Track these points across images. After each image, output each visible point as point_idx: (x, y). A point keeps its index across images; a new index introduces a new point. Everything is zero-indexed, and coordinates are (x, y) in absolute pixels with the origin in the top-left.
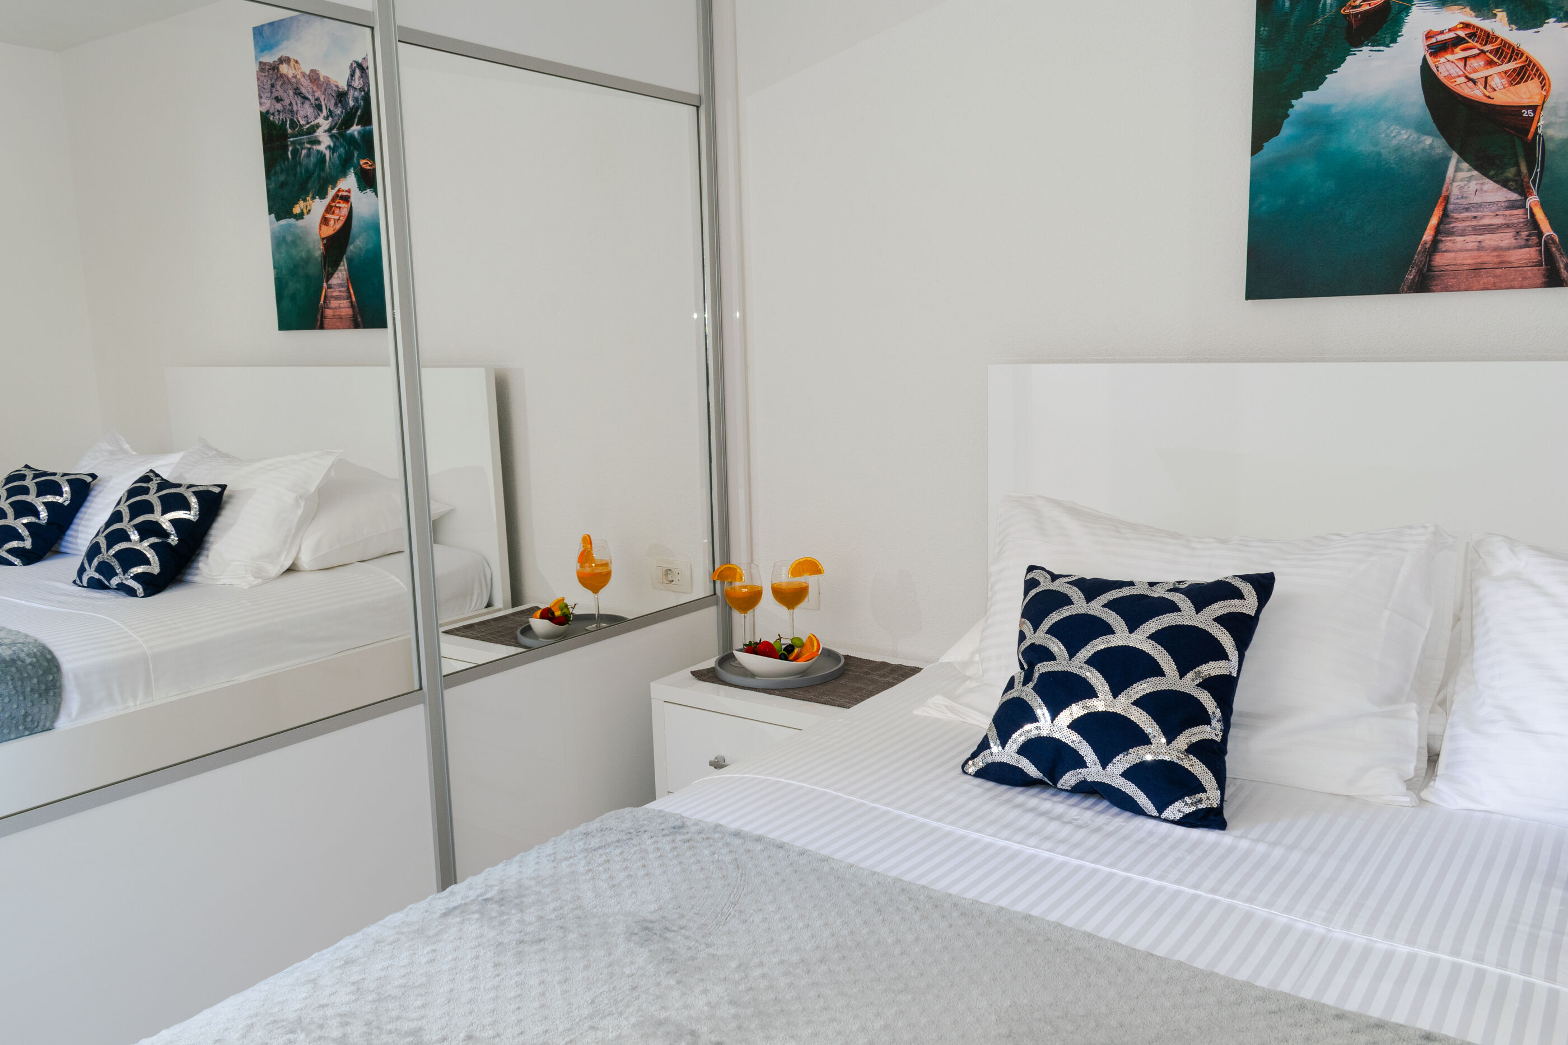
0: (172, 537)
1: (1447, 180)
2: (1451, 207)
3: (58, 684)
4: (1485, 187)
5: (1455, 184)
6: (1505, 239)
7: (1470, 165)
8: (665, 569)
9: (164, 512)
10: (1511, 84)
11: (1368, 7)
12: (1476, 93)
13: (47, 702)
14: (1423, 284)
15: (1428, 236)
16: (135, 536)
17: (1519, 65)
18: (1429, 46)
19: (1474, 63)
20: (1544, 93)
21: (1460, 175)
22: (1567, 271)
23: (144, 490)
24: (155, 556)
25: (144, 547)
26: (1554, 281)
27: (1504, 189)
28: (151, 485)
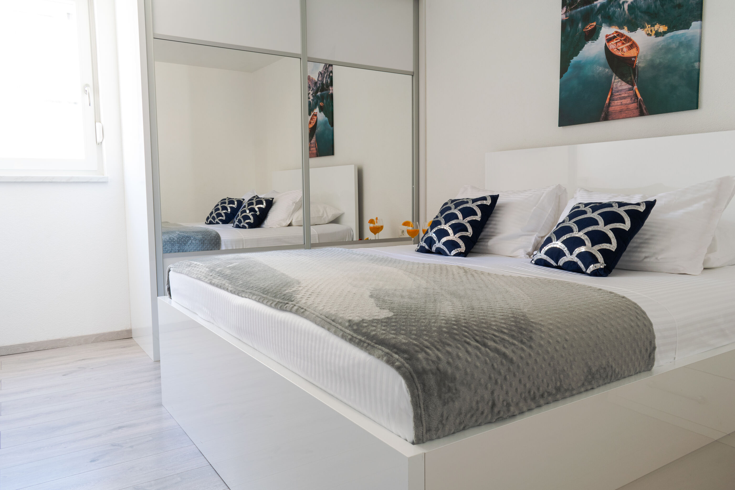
0: (258, 213)
1: (612, 83)
2: (613, 91)
3: (219, 243)
4: (623, 84)
5: (614, 84)
6: (628, 101)
7: (618, 77)
8: (402, 231)
9: (256, 205)
10: (629, 50)
11: (590, 28)
12: (619, 54)
13: (216, 248)
14: (606, 118)
15: (607, 102)
16: (248, 211)
17: (631, 44)
18: (607, 40)
19: (619, 44)
20: (638, 52)
21: (616, 80)
22: (646, 110)
23: (253, 200)
24: (253, 218)
25: (250, 215)
26: (642, 114)
27: (628, 84)
28: (255, 199)
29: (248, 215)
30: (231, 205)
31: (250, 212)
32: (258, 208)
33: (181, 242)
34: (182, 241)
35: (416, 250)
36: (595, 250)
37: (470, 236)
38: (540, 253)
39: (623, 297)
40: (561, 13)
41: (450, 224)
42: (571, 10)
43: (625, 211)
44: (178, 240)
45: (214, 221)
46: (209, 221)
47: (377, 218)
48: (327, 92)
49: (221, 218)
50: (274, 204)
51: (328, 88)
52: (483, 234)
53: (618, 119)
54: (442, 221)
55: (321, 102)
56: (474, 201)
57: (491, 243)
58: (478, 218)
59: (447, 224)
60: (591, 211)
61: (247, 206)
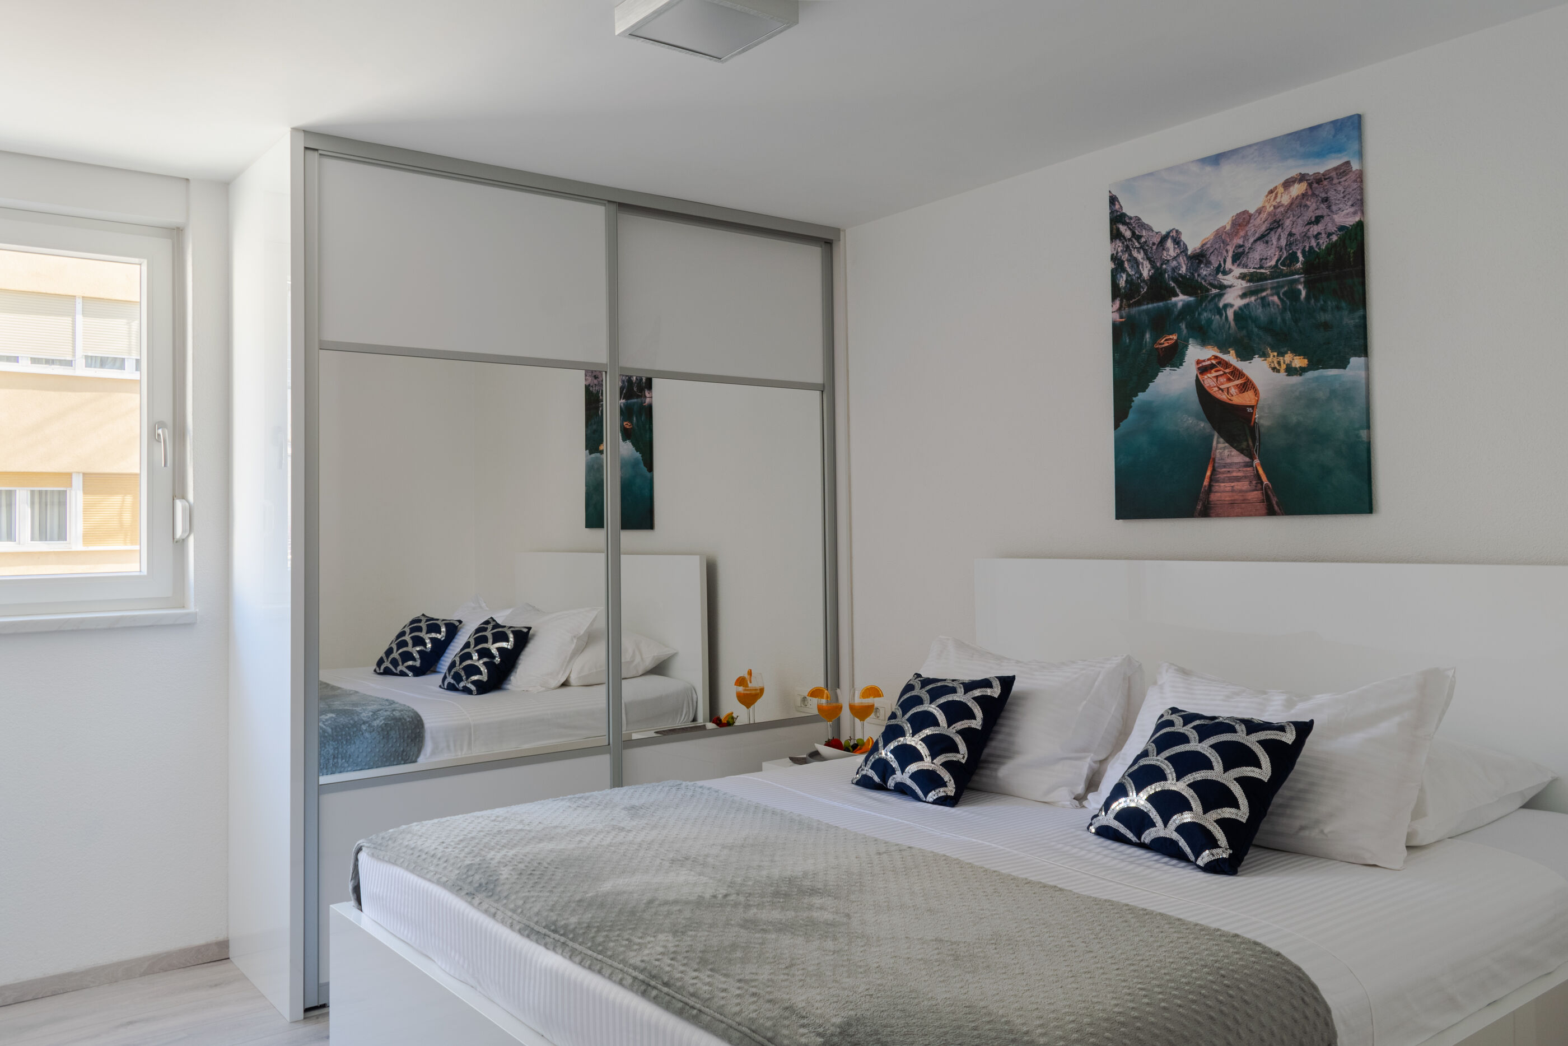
0: (497, 659)
1: (1214, 449)
2: (1216, 465)
3: (421, 735)
4: (1233, 454)
5: (1218, 451)
6: (1244, 485)
7: (1225, 440)
8: (802, 697)
9: (494, 643)
10: (1240, 393)
11: (1167, 345)
12: (1223, 397)
13: (415, 745)
14: (1206, 513)
15: (1206, 483)
16: (475, 657)
17: (1243, 382)
18: (1199, 369)
19: (1222, 379)
20: (1257, 398)
21: (1221, 445)
22: (1278, 506)
23: (485, 629)
24: (486, 671)
25: (480, 664)
26: (1271, 512)
27: (1242, 455)
28: (490, 627)
29: (476, 664)
30: (433, 635)
31: (479, 659)
32: (499, 649)
33: (340, 738)
34: (342, 735)
35: (855, 781)
36: (1210, 821)
37: (964, 761)
38: (1106, 814)
39: (1278, 955)
40: (1111, 310)
41: (923, 736)
42: (1129, 306)
43: (1260, 742)
44: (335, 734)
45: (396, 669)
46: (382, 668)
47: (751, 670)
48: (639, 400)
49: (410, 663)
50: (531, 639)
51: (641, 392)
52: (986, 751)
53: (1228, 516)
54: (906, 728)
55: (625, 421)
56: (969, 686)
57: (1006, 772)
58: (977, 724)
59: (917, 736)
60: (1197, 738)
61: (474, 643)
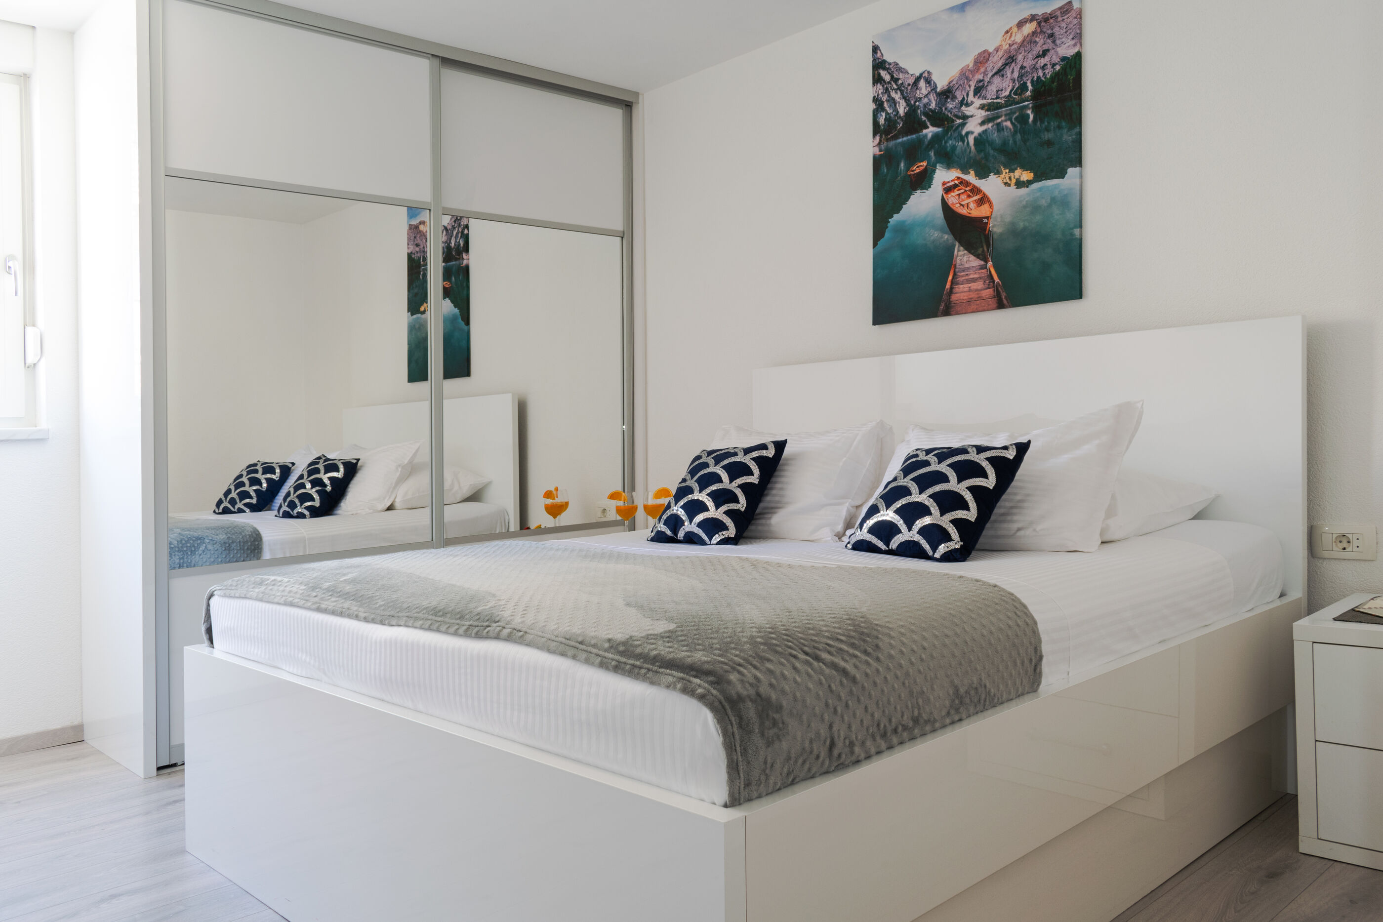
0: (328, 487)
1: (955, 256)
2: (957, 270)
3: (259, 547)
4: (970, 259)
5: (958, 258)
6: (979, 285)
7: (964, 248)
8: (602, 509)
9: (325, 473)
10: (978, 206)
11: (919, 171)
12: (964, 211)
13: (254, 556)
14: (947, 312)
15: (948, 286)
16: (308, 486)
17: (980, 197)
18: (944, 189)
19: (963, 197)
20: (991, 210)
21: (961, 253)
22: (1007, 300)
23: (318, 463)
24: (318, 497)
25: (313, 492)
26: (1001, 306)
27: (978, 260)
28: (321, 461)
29: (309, 492)
30: (269, 476)
31: (312, 488)
32: (330, 478)
33: (186, 547)
34: (188, 545)
35: (649, 539)
36: (945, 522)
37: (743, 510)
38: (861, 531)
40: (872, 145)
41: (709, 492)
42: (887, 140)
43: (987, 459)
45: (234, 508)
46: (222, 507)
47: (557, 487)
48: (457, 262)
49: (247, 501)
50: (359, 469)
51: (459, 255)
52: (761, 505)
53: (965, 313)
54: (694, 487)
56: (747, 451)
57: (777, 520)
58: (754, 479)
59: (704, 492)
60: (937, 461)
61: (307, 475)
